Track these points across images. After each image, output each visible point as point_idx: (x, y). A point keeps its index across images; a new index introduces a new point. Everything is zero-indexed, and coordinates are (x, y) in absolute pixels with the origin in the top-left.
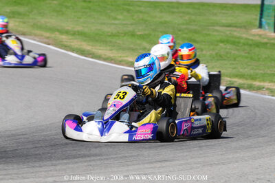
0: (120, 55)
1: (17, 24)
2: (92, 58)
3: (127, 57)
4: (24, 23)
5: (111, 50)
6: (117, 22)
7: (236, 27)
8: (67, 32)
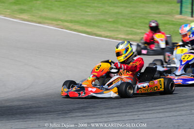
0: (113, 34)
1: (30, 17)
2: (96, 36)
3: (118, 35)
4: (33, 16)
5: (104, 31)
6: (90, 14)
7: (163, 14)
8: (66, 21)
